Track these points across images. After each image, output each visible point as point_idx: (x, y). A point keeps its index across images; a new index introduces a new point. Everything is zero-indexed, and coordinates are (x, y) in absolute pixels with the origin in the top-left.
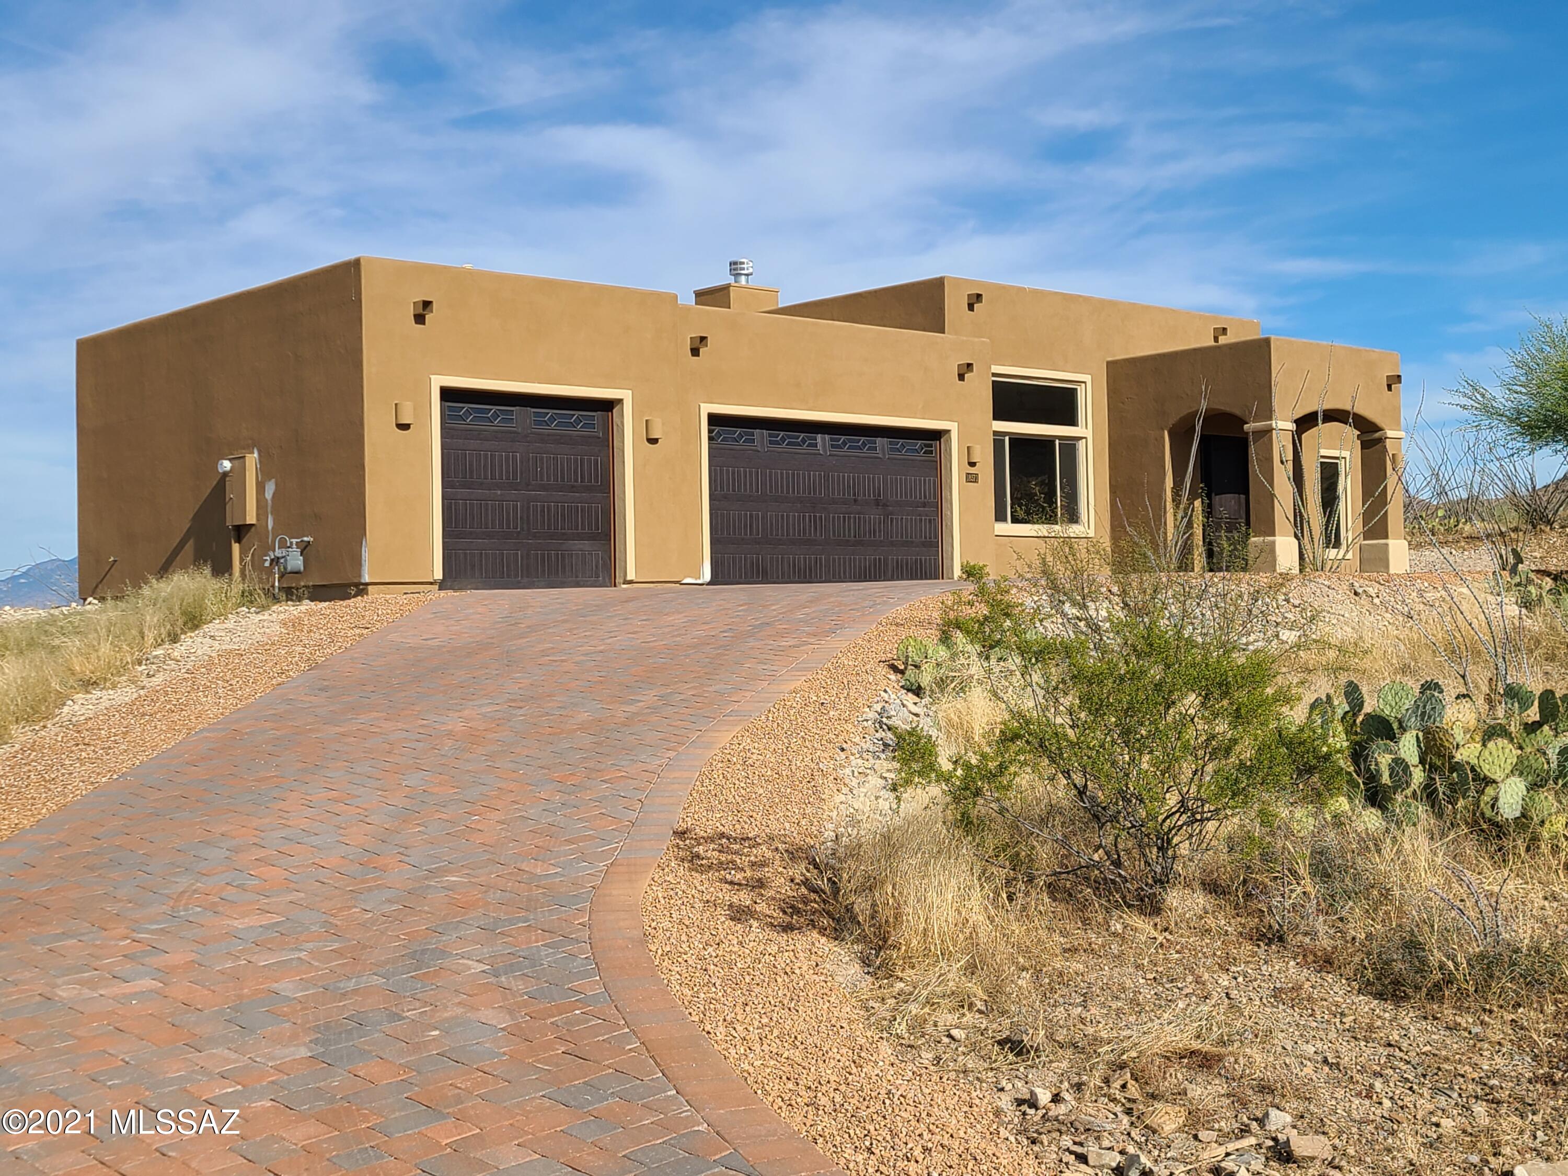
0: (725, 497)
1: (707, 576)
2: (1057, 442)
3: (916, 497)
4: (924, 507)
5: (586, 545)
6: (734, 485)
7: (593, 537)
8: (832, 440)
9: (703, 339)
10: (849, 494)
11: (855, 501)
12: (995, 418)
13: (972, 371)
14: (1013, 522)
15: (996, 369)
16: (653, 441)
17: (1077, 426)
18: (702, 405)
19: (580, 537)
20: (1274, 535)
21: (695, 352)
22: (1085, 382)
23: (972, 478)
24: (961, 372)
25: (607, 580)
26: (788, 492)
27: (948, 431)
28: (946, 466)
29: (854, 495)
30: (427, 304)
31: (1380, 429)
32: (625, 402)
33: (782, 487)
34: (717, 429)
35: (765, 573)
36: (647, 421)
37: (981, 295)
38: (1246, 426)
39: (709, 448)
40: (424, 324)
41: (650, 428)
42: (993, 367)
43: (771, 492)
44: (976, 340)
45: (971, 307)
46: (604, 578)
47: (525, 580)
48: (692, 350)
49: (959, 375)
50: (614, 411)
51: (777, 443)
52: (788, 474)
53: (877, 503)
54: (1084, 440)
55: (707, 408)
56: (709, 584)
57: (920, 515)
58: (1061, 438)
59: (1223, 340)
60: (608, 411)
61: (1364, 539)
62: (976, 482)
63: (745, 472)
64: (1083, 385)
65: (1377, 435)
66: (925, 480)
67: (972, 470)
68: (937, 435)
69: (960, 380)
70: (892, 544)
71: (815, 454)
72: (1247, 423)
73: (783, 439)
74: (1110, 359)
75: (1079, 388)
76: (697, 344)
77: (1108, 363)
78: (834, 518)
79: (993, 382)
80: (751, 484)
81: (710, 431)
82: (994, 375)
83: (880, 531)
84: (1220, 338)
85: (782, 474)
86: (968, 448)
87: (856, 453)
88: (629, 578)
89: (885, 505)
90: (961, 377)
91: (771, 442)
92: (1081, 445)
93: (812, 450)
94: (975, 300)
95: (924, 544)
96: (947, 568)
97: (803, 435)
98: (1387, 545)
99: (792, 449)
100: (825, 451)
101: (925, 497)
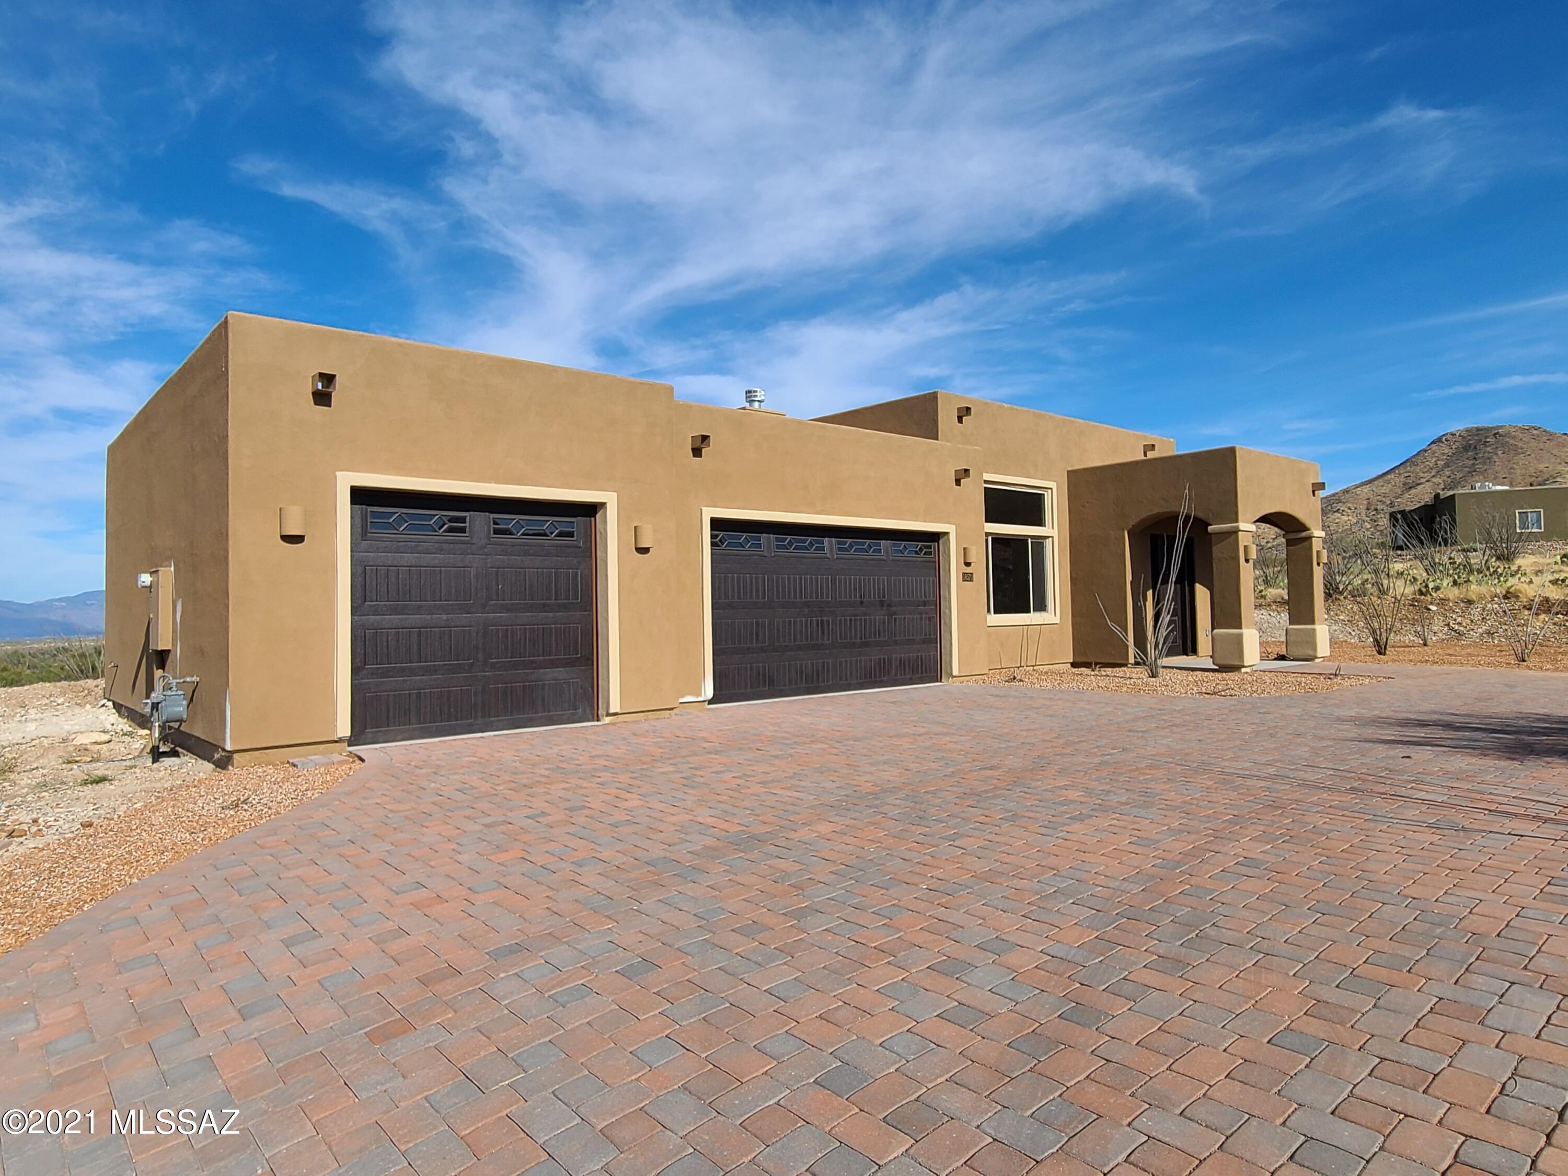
0: (731, 606)
1: (709, 692)
2: (1030, 541)
3: (917, 597)
4: (924, 606)
5: (560, 673)
6: (739, 592)
7: (570, 663)
8: (839, 543)
9: (705, 438)
10: (855, 596)
11: (862, 602)
12: (987, 521)
13: (969, 476)
14: (995, 613)
15: (987, 477)
16: (644, 551)
17: (1045, 526)
18: (704, 509)
19: (553, 664)
20: (1241, 628)
21: (697, 452)
22: (1051, 489)
23: (968, 577)
24: (957, 478)
25: (588, 711)
26: (795, 597)
27: (947, 534)
28: (944, 566)
29: (861, 596)
30: (328, 379)
31: (1309, 530)
32: (608, 505)
33: (789, 592)
34: (721, 534)
35: (772, 682)
36: (635, 527)
37: (970, 408)
38: (1210, 528)
39: (712, 554)
40: (330, 406)
41: (638, 537)
42: (985, 474)
43: (778, 598)
44: (970, 448)
45: (960, 420)
46: (584, 710)
47: (480, 721)
48: (693, 449)
49: (956, 480)
50: (597, 516)
51: (784, 547)
52: (795, 580)
53: (882, 604)
54: (1051, 539)
55: (710, 513)
56: (710, 702)
57: (921, 614)
58: (1032, 537)
59: (1150, 455)
60: (591, 517)
61: (1290, 624)
62: (971, 580)
63: (751, 578)
64: (1050, 491)
65: (1304, 534)
66: (925, 580)
67: (968, 570)
68: (935, 537)
69: (957, 485)
70: (896, 643)
71: (822, 558)
72: (1211, 525)
73: (790, 543)
74: (1069, 469)
75: (1045, 493)
76: (698, 444)
77: (1068, 472)
78: (840, 621)
79: (985, 488)
80: (757, 591)
81: (712, 537)
82: (986, 482)
83: (884, 632)
84: (1148, 453)
85: (789, 579)
86: (965, 549)
87: (862, 555)
88: (612, 711)
89: (889, 606)
90: (958, 482)
91: (778, 547)
92: (1048, 543)
93: (819, 554)
94: (963, 413)
95: (925, 641)
96: (946, 662)
97: (810, 539)
98: (1314, 630)
99: (801, 553)
100: (832, 555)
101: (925, 596)
